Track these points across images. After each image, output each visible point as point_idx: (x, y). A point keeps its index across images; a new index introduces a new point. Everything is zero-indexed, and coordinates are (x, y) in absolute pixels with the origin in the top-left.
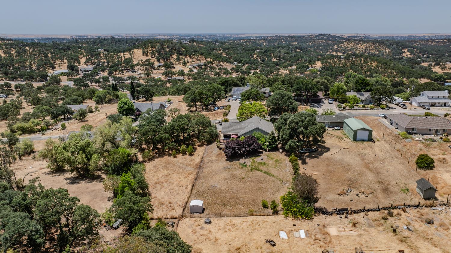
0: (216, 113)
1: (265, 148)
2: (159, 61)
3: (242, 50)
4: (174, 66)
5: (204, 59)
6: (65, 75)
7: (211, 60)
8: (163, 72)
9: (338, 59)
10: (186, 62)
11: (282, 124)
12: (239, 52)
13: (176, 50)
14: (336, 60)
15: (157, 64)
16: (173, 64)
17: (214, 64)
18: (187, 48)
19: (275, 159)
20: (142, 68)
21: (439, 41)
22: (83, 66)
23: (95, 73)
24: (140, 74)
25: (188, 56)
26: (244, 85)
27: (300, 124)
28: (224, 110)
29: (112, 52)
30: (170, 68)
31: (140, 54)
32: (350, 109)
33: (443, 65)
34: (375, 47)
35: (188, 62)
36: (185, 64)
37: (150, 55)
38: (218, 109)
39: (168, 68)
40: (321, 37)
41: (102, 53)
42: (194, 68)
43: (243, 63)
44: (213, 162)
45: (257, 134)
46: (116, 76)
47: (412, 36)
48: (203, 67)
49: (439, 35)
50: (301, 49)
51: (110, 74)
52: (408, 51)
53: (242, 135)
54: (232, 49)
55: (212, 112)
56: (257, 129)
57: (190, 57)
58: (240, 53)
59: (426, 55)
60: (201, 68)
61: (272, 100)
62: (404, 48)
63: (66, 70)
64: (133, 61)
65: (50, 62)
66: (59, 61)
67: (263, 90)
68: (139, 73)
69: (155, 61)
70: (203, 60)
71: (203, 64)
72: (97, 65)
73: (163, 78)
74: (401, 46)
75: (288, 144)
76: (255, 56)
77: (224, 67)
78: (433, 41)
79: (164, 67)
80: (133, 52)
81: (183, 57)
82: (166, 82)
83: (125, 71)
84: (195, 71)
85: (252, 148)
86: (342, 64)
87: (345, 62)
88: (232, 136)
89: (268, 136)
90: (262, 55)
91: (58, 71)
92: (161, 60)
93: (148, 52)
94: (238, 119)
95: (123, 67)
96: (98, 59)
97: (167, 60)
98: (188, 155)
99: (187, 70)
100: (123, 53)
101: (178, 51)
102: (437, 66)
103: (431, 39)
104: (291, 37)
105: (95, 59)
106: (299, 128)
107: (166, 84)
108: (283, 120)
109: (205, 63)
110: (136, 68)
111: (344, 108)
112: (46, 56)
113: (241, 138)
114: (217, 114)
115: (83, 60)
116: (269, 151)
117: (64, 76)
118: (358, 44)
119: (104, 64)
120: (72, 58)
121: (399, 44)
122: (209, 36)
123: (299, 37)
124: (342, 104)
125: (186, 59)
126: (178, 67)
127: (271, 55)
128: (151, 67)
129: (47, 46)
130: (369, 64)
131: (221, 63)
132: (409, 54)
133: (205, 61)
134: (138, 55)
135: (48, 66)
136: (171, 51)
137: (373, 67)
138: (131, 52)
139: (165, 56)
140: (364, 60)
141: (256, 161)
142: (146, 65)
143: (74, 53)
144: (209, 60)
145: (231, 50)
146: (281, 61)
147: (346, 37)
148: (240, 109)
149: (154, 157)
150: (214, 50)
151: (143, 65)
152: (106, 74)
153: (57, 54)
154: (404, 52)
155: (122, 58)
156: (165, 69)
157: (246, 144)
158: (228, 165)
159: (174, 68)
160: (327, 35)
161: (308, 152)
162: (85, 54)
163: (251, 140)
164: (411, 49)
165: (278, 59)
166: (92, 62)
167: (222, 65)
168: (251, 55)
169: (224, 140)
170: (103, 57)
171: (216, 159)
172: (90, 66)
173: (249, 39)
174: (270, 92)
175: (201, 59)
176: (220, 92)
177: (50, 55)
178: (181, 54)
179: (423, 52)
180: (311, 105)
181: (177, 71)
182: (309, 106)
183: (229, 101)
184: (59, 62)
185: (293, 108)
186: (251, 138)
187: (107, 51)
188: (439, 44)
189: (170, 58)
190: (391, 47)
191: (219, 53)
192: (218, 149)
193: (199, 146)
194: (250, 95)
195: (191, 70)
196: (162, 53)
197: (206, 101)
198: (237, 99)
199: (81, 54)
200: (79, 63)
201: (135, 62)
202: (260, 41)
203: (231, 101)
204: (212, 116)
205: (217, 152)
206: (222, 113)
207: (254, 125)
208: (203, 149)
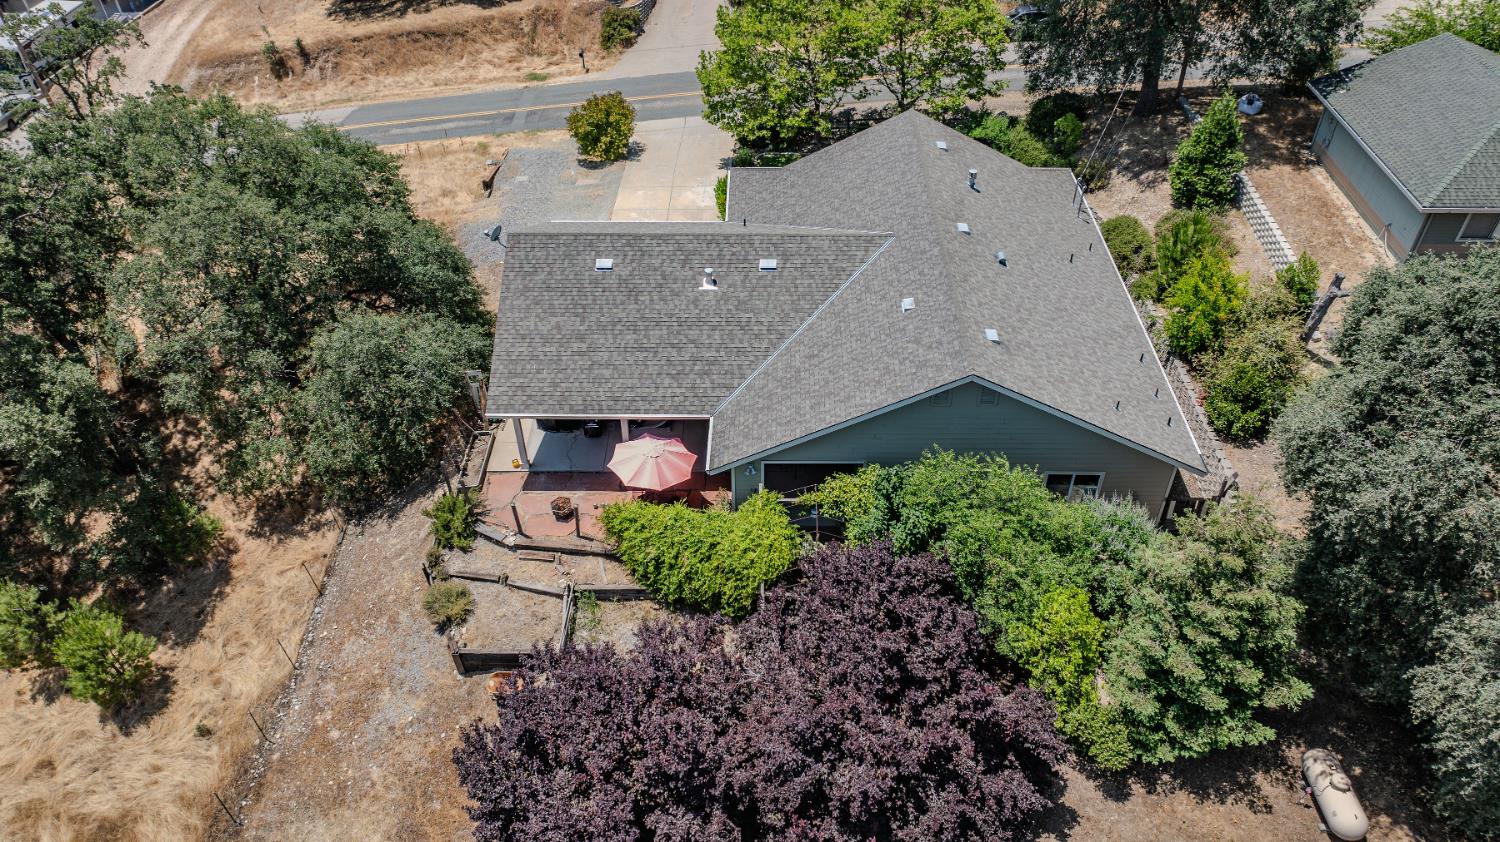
88: (625, 457)
204: (512, 44)
205: (427, 712)
206: (597, 15)
207: (907, 303)
208: (289, 593)
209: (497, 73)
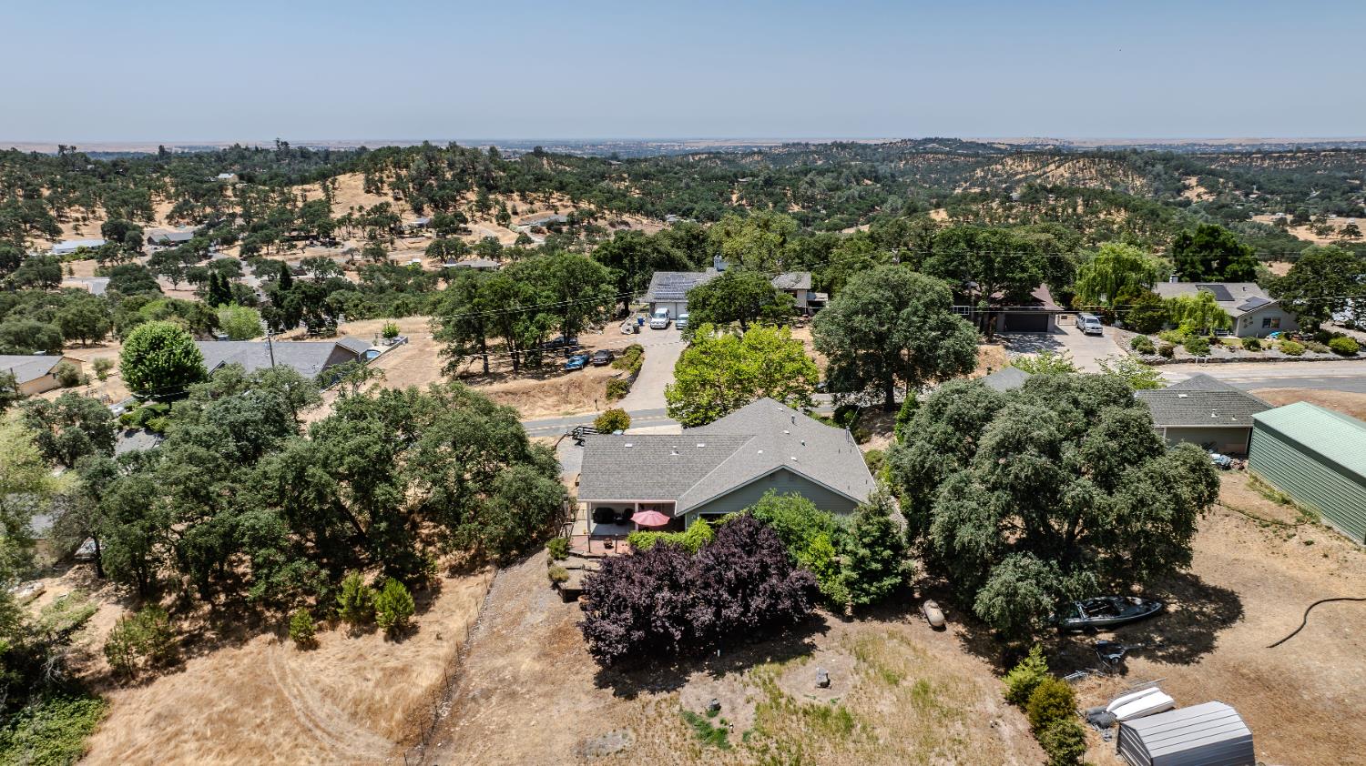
0: (571, 384)
1: (836, 598)
2: (418, 210)
3: (694, 179)
4: (470, 226)
5: (570, 203)
6: (92, 258)
7: (592, 206)
8: (426, 244)
9: (1002, 203)
10: (510, 212)
11: (943, 448)
12: (683, 185)
13: (475, 174)
14: (994, 205)
15: (410, 219)
16: (465, 221)
17: (601, 218)
18: (515, 169)
19: (909, 683)
20: (359, 232)
21: (1283, 157)
22: (161, 227)
23: (197, 250)
24: (351, 251)
25: (515, 196)
26: (700, 264)
27: (1069, 452)
28: (609, 371)
29: (264, 184)
30: (455, 231)
31: (356, 187)
32: (1197, 357)
33: (1318, 220)
34: (1100, 172)
35: (515, 213)
36: (504, 219)
37: (390, 193)
38: (586, 363)
39: (447, 232)
40: (930, 146)
41: (230, 188)
42: (536, 231)
43: (697, 218)
44: (513, 695)
45: (785, 509)
46: (269, 258)
47: (1195, 145)
48: (565, 229)
49: (1269, 142)
50: (876, 177)
51: (249, 251)
52: (1200, 183)
53: (693, 512)
54: (662, 177)
55: (553, 380)
56: (783, 478)
57: (524, 198)
58: (688, 187)
59: (1254, 196)
60: (559, 231)
61: (848, 317)
62: (1188, 174)
63: (98, 241)
64: (330, 211)
65: (44, 214)
66: (77, 211)
67: (785, 280)
68: (345, 249)
69: (403, 211)
70: (566, 207)
71: (563, 219)
72: (210, 226)
73: (427, 264)
74: (1177, 170)
75: (995, 584)
76: (734, 197)
77: (633, 229)
78: (1266, 155)
79: (433, 231)
80: (333, 183)
81: (500, 198)
82: (434, 278)
83: (300, 244)
84: (539, 240)
85: (757, 602)
86: (1016, 218)
87: (1025, 212)
88: (639, 518)
89: (849, 521)
90: (757, 194)
91: (70, 242)
92: (425, 206)
93: (382, 182)
94: (673, 412)
95: (295, 230)
96: (214, 206)
97: (446, 207)
98: (381, 632)
99: (510, 239)
100: (300, 187)
101: (482, 177)
102: (1300, 225)
103: (1259, 152)
104: (842, 146)
105: (204, 205)
106: (1066, 481)
107: (435, 283)
108: (942, 426)
109: (571, 215)
110: (338, 233)
111: (1167, 353)
112: (32, 194)
113: (689, 533)
114: (579, 386)
115: (163, 208)
116: (861, 612)
117: (85, 259)
118: (1048, 165)
119: (233, 221)
120: (125, 203)
121: (1173, 163)
122: (593, 146)
123: (865, 147)
124: (1150, 338)
125: (509, 205)
126: (482, 229)
127: (785, 195)
128: (391, 229)
129: (42, 163)
130: (1102, 216)
131: (626, 217)
132: (1205, 193)
133: (572, 209)
134: (351, 193)
135: (32, 227)
136: (460, 177)
137: (1115, 227)
138: (328, 183)
139: (440, 193)
140: (1086, 205)
141: (785, 691)
142: (376, 223)
143: (135, 185)
144: (584, 205)
145: (658, 180)
146: (818, 211)
147: (1003, 147)
148: (686, 362)
149: (194, 642)
150: (603, 177)
151: (362, 223)
152: (234, 253)
153: (73, 187)
154: (1187, 188)
155: (295, 201)
156: (438, 235)
157: (720, 581)
158: (607, 725)
159: (470, 232)
160: (949, 140)
161: (1109, 627)
162: (173, 190)
163: (749, 554)
164: (1208, 178)
165: (809, 207)
166: (196, 214)
167: (626, 224)
168: (721, 195)
169: (593, 537)
170: (233, 199)
171: (538, 667)
172: (188, 227)
173: (715, 155)
174: (814, 289)
175: (558, 204)
176: (596, 286)
177: (46, 192)
178: (491, 189)
179: (1245, 185)
180: (1008, 340)
181: (478, 243)
182: (1000, 348)
183: (636, 331)
184: (79, 215)
185: (956, 353)
186: (752, 536)
187: (250, 179)
188: (1282, 165)
189: (456, 201)
190: (1150, 172)
191: (619, 189)
192: (555, 600)
193: (457, 571)
194: (730, 299)
195: (524, 239)
196: (431, 185)
197: (527, 328)
198: (674, 322)
199: (159, 189)
200: (150, 219)
201: (337, 213)
202: (748, 160)
203: (645, 329)
204: (555, 398)
205: (548, 618)
206: (604, 383)
207: (760, 452)
208: (472, 595)
209: (545, 412)
